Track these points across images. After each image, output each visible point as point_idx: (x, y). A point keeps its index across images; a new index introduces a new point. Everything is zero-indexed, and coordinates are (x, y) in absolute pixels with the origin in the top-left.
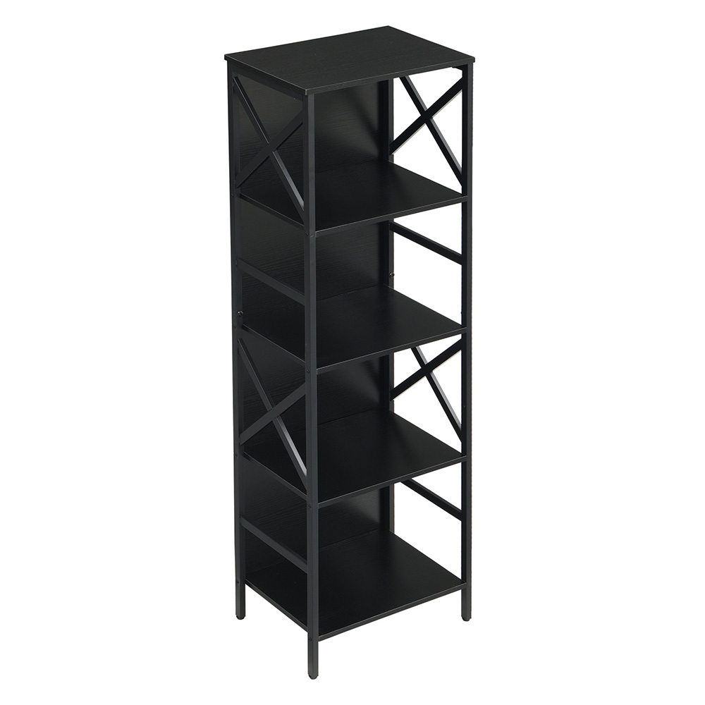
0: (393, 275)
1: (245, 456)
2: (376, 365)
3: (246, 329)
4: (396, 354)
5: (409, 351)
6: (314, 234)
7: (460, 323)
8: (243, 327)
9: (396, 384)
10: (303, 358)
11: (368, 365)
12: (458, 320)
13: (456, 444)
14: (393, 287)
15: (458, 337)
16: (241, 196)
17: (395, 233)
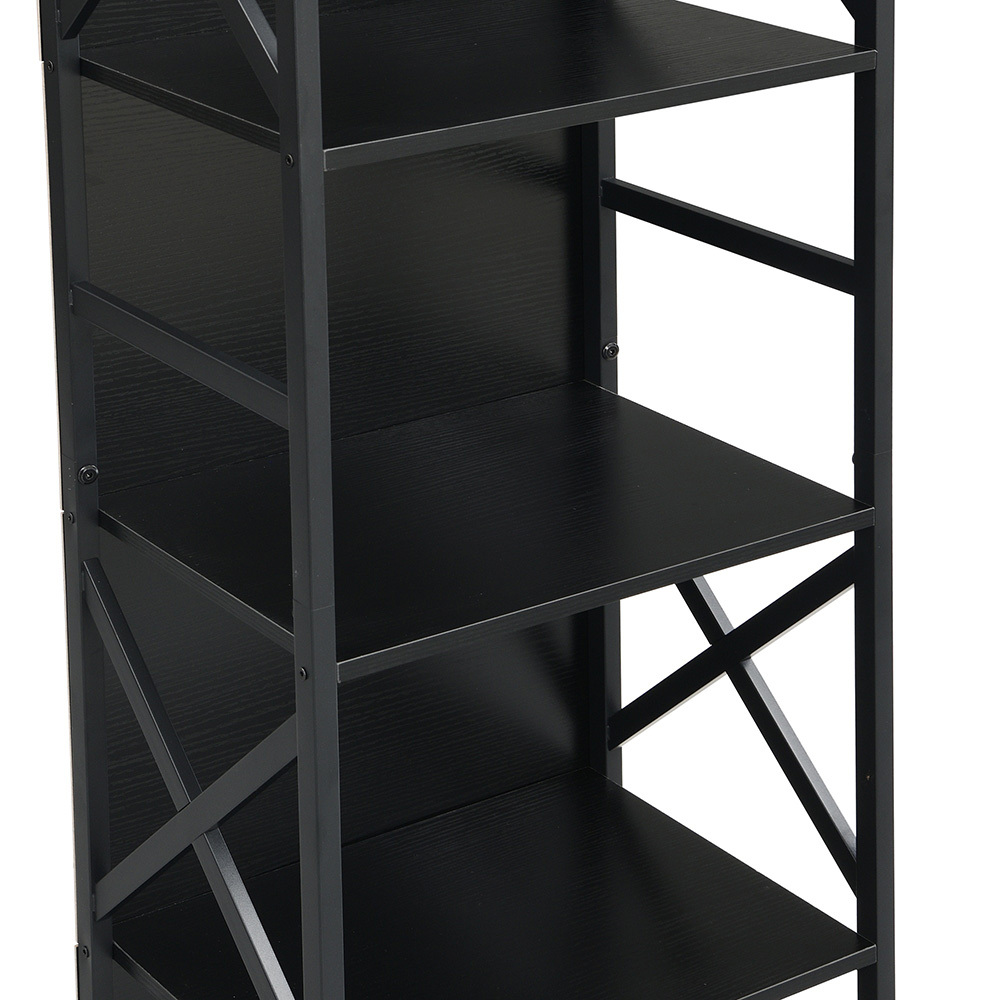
0: (615, 350)
1: (115, 954)
2: (564, 637)
3: (113, 528)
4: (628, 605)
5: (671, 594)
6: (316, 157)
7: (851, 494)
8: (101, 521)
9: (628, 697)
10: (288, 622)
11: (538, 638)
12: (843, 482)
13: (839, 903)
14: (616, 389)
15: (845, 542)
16: (84, 69)
17: (619, 215)
